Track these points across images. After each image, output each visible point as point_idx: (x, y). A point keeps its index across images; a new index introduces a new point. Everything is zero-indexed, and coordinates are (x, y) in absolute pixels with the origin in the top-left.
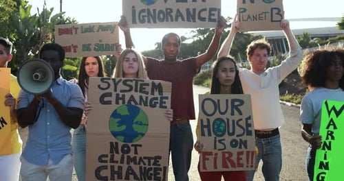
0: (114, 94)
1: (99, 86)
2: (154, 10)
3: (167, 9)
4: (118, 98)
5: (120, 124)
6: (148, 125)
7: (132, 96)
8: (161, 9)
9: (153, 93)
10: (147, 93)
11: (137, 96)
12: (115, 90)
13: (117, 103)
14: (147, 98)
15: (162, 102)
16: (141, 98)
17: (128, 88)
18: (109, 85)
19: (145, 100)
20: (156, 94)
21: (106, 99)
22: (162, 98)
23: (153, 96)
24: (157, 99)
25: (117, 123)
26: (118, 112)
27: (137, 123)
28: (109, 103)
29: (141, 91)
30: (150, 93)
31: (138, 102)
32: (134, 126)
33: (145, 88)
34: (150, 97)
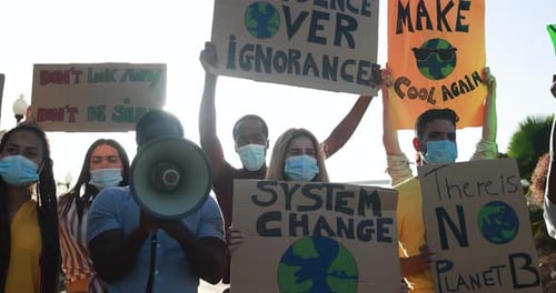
0: (286, 214)
1: (254, 198)
2: (269, 50)
3: (291, 51)
4: (293, 223)
5: (301, 277)
6: (356, 277)
7: (322, 219)
8: (280, 49)
9: (361, 213)
10: (350, 212)
11: (331, 217)
12: (288, 207)
13: (293, 233)
14: (351, 221)
15: (381, 231)
16: (339, 220)
17: (312, 202)
18: (275, 197)
19: (347, 225)
20: (369, 214)
21: (270, 225)
22: (380, 222)
23: (361, 218)
24: (370, 223)
25: (296, 275)
26: (296, 251)
27: (334, 274)
28: (277, 233)
29: (338, 208)
30: (356, 211)
31: (335, 231)
32: (330, 280)
33: (346, 203)
34: (357, 219)
